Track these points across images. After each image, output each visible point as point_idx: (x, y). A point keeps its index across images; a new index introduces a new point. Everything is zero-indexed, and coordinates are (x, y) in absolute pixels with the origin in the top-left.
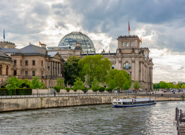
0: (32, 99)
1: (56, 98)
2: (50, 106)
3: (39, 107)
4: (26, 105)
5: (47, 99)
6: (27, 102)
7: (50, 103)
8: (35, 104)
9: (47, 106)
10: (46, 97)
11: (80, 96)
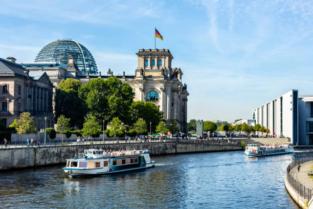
0: (20, 150)
1: (57, 148)
2: (48, 162)
3: (32, 163)
4: (10, 161)
5: (44, 151)
6: (11, 157)
7: (48, 157)
8: (25, 159)
9: (43, 163)
10: (41, 147)
11: (94, 145)
